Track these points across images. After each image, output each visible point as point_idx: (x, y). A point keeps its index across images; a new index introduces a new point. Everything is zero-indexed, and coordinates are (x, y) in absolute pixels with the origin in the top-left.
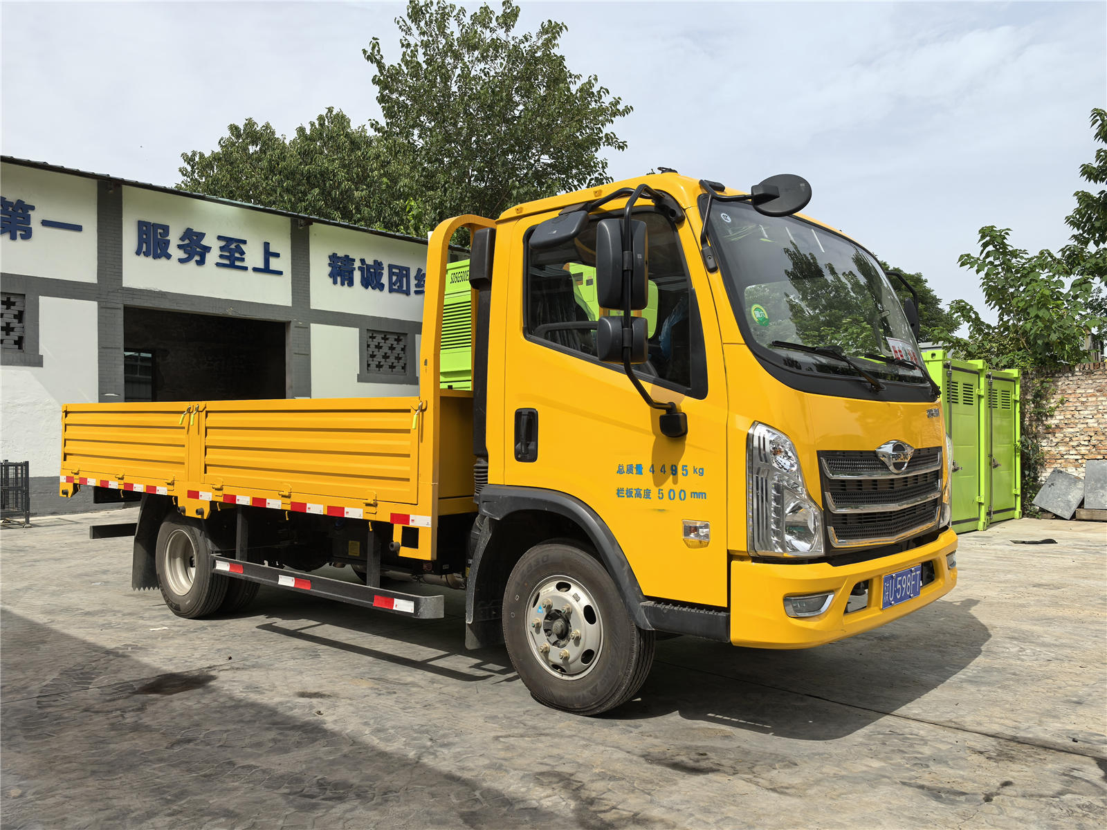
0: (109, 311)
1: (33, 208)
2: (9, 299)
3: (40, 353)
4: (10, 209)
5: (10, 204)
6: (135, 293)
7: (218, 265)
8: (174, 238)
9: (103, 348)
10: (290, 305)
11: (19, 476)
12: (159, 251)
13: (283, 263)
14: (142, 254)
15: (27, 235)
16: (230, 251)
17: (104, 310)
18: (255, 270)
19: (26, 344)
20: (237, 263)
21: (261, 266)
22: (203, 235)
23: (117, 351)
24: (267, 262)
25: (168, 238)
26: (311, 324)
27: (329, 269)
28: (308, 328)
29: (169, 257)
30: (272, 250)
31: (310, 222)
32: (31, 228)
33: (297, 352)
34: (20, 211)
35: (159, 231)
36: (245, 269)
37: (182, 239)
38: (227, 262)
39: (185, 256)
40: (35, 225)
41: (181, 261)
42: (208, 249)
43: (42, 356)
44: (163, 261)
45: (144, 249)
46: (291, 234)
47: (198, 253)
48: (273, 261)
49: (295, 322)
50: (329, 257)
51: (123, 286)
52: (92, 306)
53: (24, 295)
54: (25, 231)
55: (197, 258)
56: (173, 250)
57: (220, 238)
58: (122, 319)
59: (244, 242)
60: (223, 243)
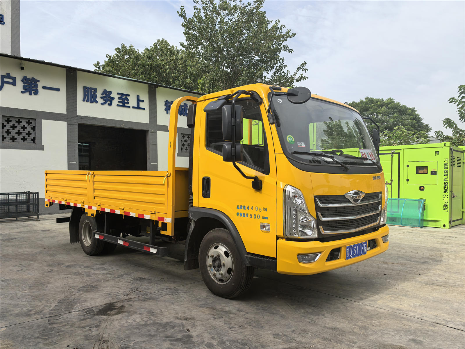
0: (71, 126)
1: (39, 81)
2: (29, 121)
3: (43, 144)
4: (29, 82)
5: (29, 79)
6: (82, 118)
7: (118, 105)
8: (99, 94)
9: (69, 142)
10: (148, 123)
11: (35, 198)
12: (93, 100)
13: (145, 104)
14: (85, 101)
15: (36, 93)
16: (123, 99)
17: (69, 125)
18: (134, 107)
19: (37, 140)
20: (126, 105)
21: (136, 106)
22: (111, 92)
23: (75, 143)
24: (138, 104)
25: (96, 94)
26: (157, 131)
27: (165, 107)
28: (156, 133)
29: (97, 102)
30: (141, 99)
31: (156, 86)
32: (38, 90)
33: (151, 143)
34: (33, 82)
35: (93, 91)
36: (129, 107)
37: (102, 94)
38: (121, 104)
39: (104, 102)
40: (40, 88)
41: (102, 104)
42: (113, 99)
43: (43, 146)
44: (94, 104)
45: (86, 99)
46: (149, 92)
47: (109, 100)
48: (141, 103)
49: (151, 130)
50: (165, 102)
51: (78, 115)
52: (65, 124)
53: (35, 119)
54: (36, 91)
55: (109, 102)
56: (98, 99)
57: (118, 94)
58: (77, 129)
59: (129, 95)
60: (119, 96)
